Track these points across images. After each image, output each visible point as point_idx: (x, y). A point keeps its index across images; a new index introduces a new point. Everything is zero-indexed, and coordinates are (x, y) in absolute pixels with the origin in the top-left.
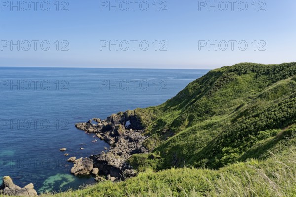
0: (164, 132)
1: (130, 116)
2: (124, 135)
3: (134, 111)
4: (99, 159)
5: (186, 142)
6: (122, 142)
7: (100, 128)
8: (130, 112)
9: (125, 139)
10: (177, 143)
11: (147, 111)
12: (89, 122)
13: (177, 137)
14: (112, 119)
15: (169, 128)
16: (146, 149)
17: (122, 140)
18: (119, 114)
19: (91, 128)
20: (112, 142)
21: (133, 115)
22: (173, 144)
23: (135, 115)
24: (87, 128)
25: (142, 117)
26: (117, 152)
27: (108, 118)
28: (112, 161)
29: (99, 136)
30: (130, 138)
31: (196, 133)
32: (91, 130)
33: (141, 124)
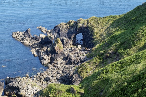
0: (108, 55)
1: (81, 27)
2: (63, 54)
3: (88, 21)
4: (11, 84)
5: (120, 76)
6: (59, 63)
7: (38, 40)
8: (82, 22)
9: (63, 59)
10: (109, 75)
11: (105, 22)
12: (27, 31)
13: (113, 65)
14: (59, 30)
15: (117, 50)
16: (80, 78)
17: (60, 60)
18: (69, 23)
19: (27, 40)
20: (45, 62)
21: (85, 26)
22: (104, 75)
23: (88, 27)
24: (23, 40)
25: (96, 30)
26: (45, 76)
27: (55, 27)
28: (25, 88)
29: (33, 51)
30: (70, 59)
31: (139, 63)
32: (27, 42)
33: (93, 39)
